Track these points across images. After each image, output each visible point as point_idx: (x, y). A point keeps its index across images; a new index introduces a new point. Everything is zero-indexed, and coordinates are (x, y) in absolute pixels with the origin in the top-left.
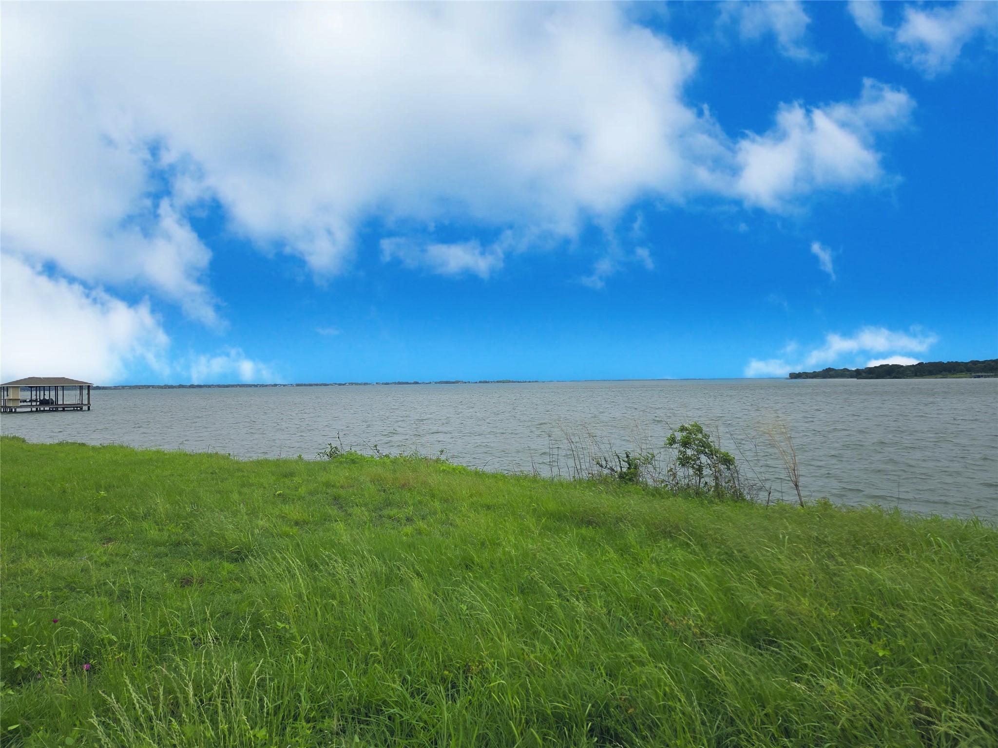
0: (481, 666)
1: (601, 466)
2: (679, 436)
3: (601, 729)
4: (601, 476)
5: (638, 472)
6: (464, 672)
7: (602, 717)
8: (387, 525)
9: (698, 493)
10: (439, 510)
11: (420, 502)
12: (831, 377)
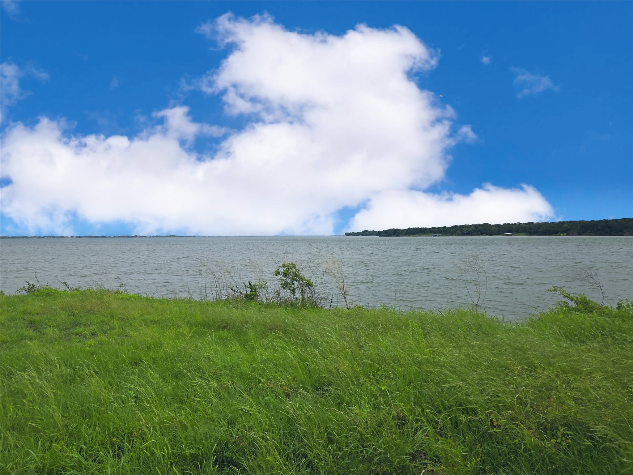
0: (141, 431)
1: (234, 291)
2: (282, 270)
3: (223, 459)
4: (234, 297)
5: (257, 293)
6: (128, 437)
7: (223, 451)
8: (74, 340)
9: (292, 305)
10: (117, 326)
11: (103, 322)
12: (366, 235)
